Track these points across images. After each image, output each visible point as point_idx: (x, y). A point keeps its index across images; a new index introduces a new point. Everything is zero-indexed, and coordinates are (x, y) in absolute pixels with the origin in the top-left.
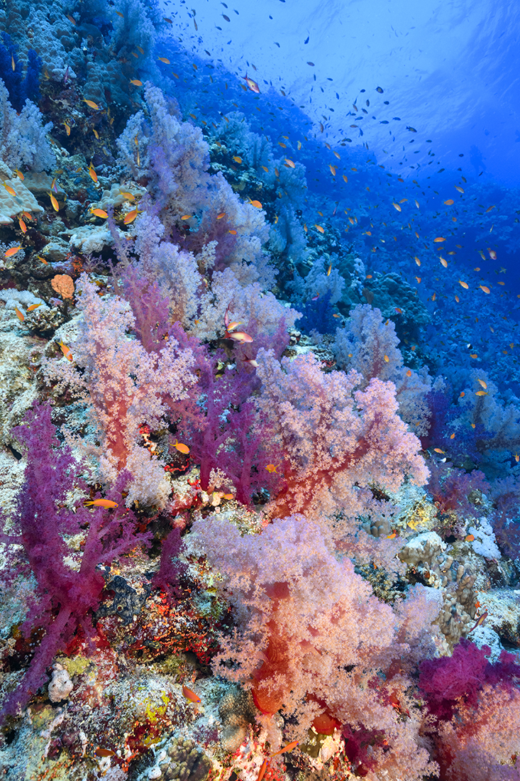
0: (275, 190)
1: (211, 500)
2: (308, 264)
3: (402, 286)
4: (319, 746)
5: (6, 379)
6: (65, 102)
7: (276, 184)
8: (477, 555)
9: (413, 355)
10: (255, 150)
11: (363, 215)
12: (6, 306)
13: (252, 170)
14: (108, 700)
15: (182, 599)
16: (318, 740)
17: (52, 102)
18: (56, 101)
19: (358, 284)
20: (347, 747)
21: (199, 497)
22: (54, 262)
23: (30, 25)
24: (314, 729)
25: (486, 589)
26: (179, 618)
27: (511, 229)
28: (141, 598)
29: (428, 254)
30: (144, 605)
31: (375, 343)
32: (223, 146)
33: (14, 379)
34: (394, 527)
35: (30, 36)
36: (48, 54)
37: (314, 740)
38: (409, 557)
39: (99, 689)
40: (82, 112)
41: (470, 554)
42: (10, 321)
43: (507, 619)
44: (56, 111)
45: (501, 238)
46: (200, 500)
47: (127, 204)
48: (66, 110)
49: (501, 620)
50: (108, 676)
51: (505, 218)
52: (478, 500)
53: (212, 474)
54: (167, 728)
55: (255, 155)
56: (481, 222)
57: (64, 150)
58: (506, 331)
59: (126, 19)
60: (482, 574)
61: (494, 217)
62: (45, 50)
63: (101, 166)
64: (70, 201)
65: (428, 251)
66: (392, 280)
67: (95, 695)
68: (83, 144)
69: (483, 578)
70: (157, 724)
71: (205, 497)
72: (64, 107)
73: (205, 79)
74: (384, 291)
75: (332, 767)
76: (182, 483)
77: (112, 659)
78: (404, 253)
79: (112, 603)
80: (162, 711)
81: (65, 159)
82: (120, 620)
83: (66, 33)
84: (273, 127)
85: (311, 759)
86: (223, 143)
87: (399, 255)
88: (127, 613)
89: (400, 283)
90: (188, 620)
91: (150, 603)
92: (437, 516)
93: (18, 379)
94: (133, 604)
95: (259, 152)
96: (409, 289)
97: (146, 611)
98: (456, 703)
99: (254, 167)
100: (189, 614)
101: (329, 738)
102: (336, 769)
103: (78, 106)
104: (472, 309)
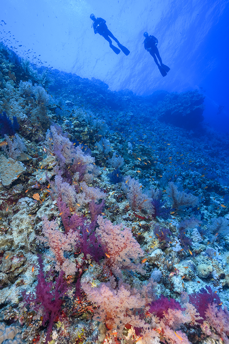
0: (97, 129)
1: (88, 262)
2: (112, 151)
3: (145, 148)
4: (128, 332)
5: (26, 230)
6: (26, 126)
7: (96, 127)
8: (174, 252)
9: (152, 171)
10: (88, 119)
11: (131, 115)
12: (21, 204)
13: (88, 126)
14: (68, 334)
15: (84, 297)
16: (127, 331)
17: (22, 127)
18: (23, 126)
19: (130, 151)
20: (136, 332)
21: (85, 262)
22: (32, 185)
23: (11, 105)
24: (125, 328)
25: (179, 262)
26: (84, 303)
27: (183, 108)
28: (73, 300)
29: (156, 122)
30: (74, 302)
31: (133, 189)
32: (78, 121)
33: (28, 230)
34: (146, 250)
35: (12, 109)
36: (18, 113)
37: (126, 331)
38: (152, 260)
39: (65, 331)
40: (31, 127)
41: (172, 252)
42: (23, 210)
43: (185, 273)
44: (24, 129)
45: (180, 111)
46: (85, 263)
47: (50, 164)
48: (27, 128)
49: (183, 273)
50: (67, 326)
51: (180, 104)
52: (174, 230)
53: (87, 255)
54: (84, 338)
55: (88, 120)
56: (172, 107)
57: (28, 141)
58: (188, 144)
59: (39, 94)
60: (177, 258)
61: (176, 105)
62: (17, 112)
63: (41, 142)
64: (33, 159)
65: (156, 121)
66: (141, 147)
67: (65, 333)
68: (34, 135)
69: (177, 259)
70: (82, 338)
71: (87, 262)
72: (26, 127)
73: (70, 81)
74: (139, 151)
75: (132, 338)
76: (79, 258)
77: (67, 320)
78: (148, 124)
79: (65, 304)
80: (82, 334)
81: (29, 144)
82: (68, 308)
83: (22, 103)
84: (95, 91)
85: (126, 337)
86: (77, 120)
87: (146, 125)
88: (70, 306)
89: (144, 147)
90: (86, 303)
91: (75, 301)
92: (159, 243)
93: (29, 229)
94: (71, 302)
95: (89, 118)
96: (147, 149)
97: (75, 304)
98: (164, 313)
99: (89, 124)
100: (87, 301)
101: (130, 330)
102: (133, 338)
103: (30, 125)
104: (174, 138)
